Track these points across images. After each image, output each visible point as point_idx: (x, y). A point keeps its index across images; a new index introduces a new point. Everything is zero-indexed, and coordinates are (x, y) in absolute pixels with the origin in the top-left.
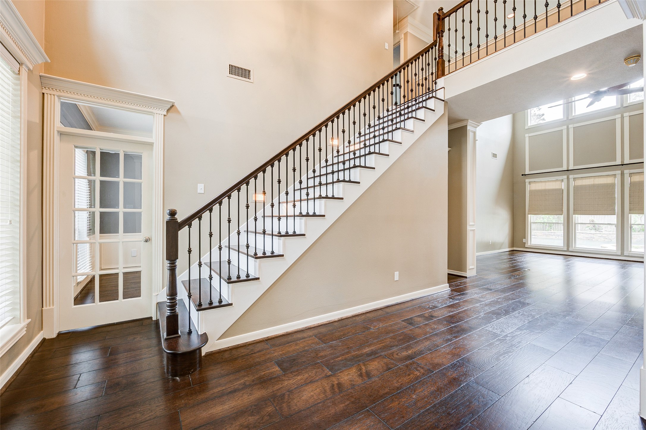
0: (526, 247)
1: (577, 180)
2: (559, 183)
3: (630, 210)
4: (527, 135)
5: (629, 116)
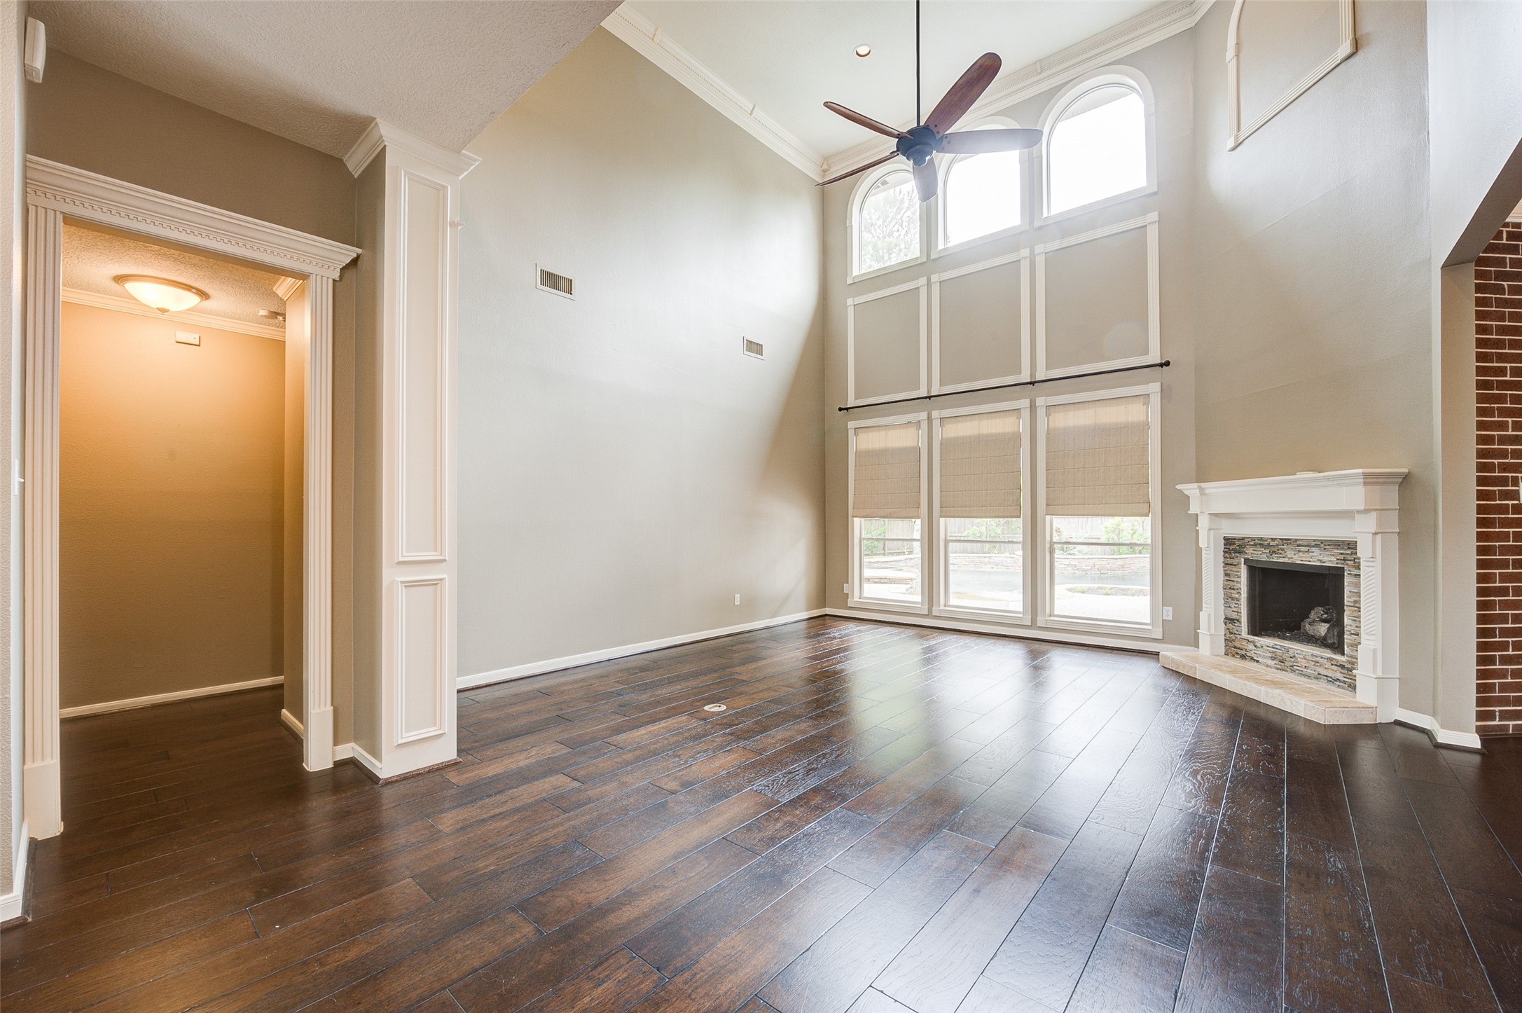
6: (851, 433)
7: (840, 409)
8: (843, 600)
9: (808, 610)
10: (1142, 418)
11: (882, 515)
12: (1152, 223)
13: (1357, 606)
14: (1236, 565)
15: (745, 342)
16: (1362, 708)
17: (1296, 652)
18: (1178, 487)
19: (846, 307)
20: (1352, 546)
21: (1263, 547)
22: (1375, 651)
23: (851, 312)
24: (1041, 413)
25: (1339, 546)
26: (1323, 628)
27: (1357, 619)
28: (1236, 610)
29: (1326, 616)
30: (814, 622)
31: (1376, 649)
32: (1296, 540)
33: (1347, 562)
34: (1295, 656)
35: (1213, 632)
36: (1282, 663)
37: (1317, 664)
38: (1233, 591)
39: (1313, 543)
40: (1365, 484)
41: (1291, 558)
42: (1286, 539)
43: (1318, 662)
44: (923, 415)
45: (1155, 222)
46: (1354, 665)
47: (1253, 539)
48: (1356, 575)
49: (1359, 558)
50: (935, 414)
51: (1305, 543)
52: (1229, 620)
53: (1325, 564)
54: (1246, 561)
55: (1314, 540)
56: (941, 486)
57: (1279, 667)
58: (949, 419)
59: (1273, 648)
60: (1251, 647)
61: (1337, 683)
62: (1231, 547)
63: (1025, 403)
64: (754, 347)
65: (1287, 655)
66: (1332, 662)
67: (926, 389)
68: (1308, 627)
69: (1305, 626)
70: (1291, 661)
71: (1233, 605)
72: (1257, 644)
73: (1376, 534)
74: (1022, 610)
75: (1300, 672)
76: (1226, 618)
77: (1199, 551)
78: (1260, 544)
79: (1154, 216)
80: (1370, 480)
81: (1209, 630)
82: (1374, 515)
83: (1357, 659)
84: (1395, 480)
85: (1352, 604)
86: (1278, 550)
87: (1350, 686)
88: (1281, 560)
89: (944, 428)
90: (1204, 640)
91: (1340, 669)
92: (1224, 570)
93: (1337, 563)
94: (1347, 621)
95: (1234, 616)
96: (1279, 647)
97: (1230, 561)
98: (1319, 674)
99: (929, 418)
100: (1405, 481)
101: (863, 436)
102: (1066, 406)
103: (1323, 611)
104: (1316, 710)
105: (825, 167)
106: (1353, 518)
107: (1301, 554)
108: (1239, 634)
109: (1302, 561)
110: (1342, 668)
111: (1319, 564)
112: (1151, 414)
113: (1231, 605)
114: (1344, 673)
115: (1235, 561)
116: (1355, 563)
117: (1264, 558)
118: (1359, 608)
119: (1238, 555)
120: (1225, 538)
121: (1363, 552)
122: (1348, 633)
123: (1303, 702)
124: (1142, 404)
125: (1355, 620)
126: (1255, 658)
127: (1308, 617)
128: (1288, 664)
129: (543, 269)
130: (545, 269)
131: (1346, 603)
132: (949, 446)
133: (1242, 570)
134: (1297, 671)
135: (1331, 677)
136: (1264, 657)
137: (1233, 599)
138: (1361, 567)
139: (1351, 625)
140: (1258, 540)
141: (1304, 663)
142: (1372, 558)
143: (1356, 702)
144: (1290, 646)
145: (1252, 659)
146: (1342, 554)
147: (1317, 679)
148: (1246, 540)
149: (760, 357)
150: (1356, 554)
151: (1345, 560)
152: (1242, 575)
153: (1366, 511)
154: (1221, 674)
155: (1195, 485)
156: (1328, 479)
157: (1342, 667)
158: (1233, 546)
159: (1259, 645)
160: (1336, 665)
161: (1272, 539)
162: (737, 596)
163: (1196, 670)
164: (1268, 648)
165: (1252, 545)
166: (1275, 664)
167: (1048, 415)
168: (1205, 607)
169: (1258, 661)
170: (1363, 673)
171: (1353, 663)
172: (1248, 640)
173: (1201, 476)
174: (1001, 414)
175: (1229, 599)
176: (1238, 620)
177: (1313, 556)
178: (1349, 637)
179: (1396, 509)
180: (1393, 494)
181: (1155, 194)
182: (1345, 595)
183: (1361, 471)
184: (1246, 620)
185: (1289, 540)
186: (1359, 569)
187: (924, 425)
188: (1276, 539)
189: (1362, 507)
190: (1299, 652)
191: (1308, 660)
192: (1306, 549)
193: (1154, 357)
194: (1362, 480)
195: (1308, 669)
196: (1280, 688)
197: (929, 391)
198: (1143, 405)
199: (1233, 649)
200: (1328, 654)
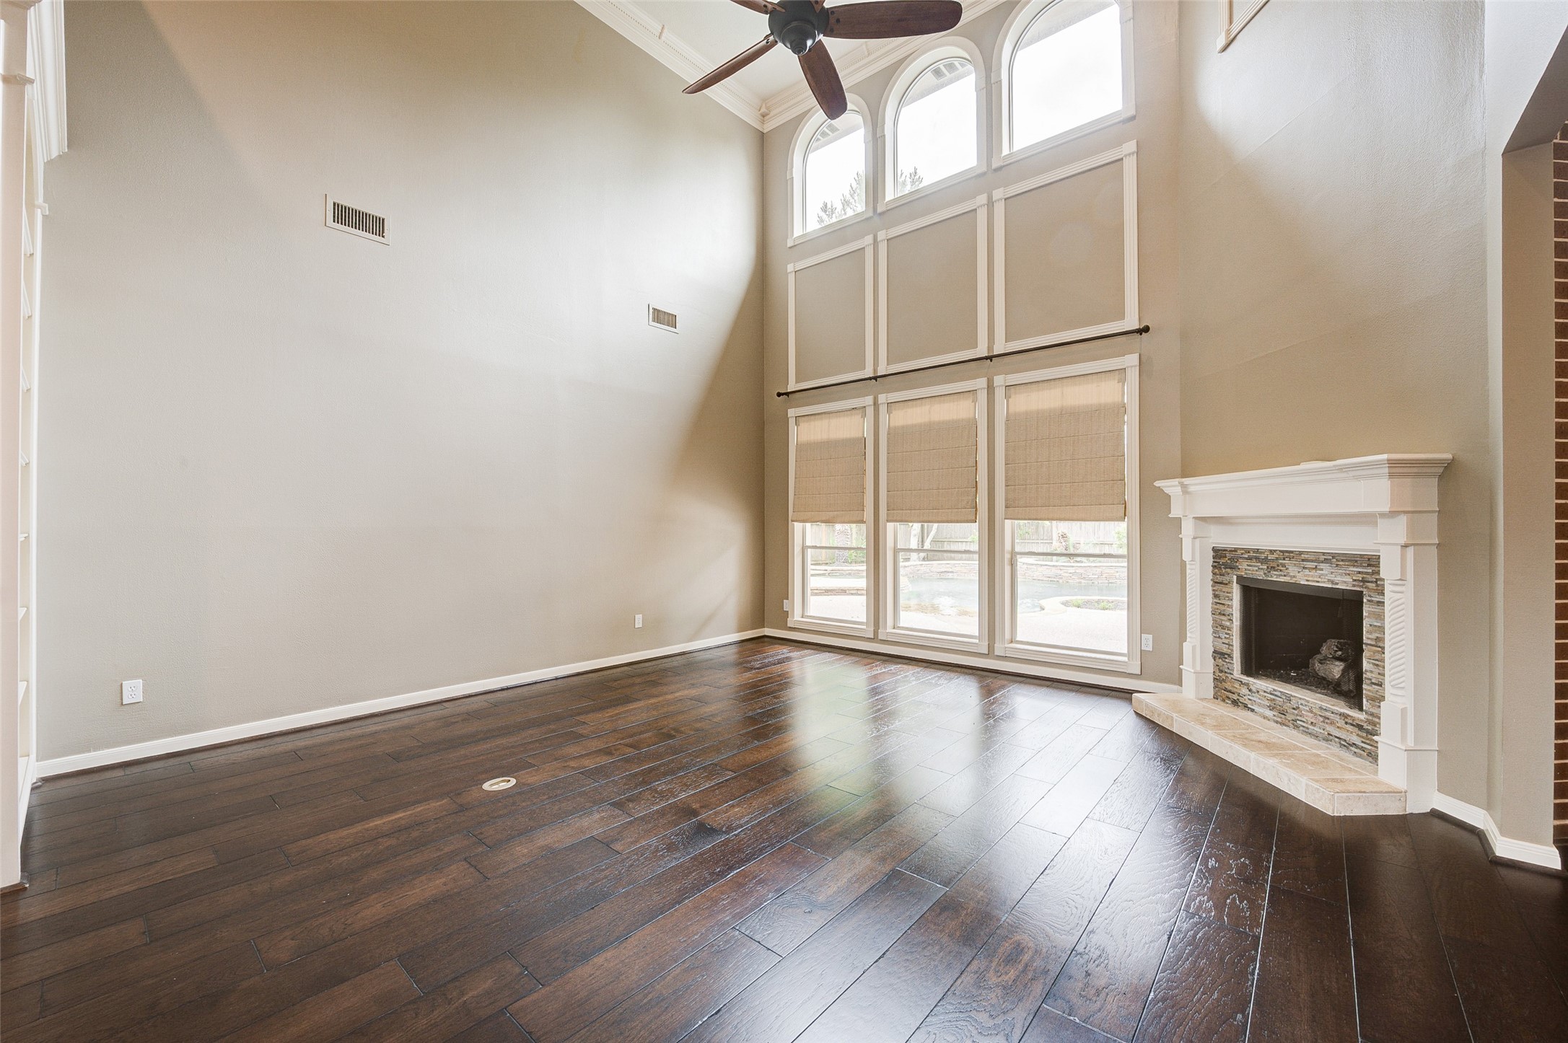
0: (789, 625)
1: (895, 410)
2: (856, 418)
3: (1006, 507)
4: (790, 268)
5: (1005, 199)
6: (792, 422)
7: (779, 395)
8: (782, 619)
9: (741, 630)
10: (1117, 399)
11: (824, 518)
12: (1129, 155)
13: (1379, 643)
14: (1227, 584)
15: (651, 311)
16: (1386, 792)
17: (1300, 702)
18: (1157, 484)
19: (787, 274)
20: (1372, 562)
21: (1259, 562)
22: (1404, 711)
23: (791, 278)
24: (999, 394)
25: (1356, 561)
26: (1337, 669)
27: (1379, 663)
28: (1226, 641)
29: (1340, 653)
30: (750, 645)
31: (1406, 708)
32: (1301, 553)
33: (1368, 584)
34: (1299, 708)
35: (1198, 668)
36: (1284, 714)
37: (1326, 721)
38: (1223, 618)
39: (1322, 558)
40: (1391, 476)
41: (1294, 577)
42: (1287, 552)
43: (1328, 719)
44: (869, 400)
45: (1133, 153)
46: (1375, 726)
47: (1248, 551)
48: (1379, 602)
49: (1383, 580)
50: (882, 398)
51: (1312, 557)
52: (1218, 654)
53: (1337, 587)
54: (1240, 579)
55: (1324, 554)
56: (888, 484)
57: (1279, 720)
58: (897, 404)
59: (1271, 694)
60: (1244, 691)
61: (1353, 749)
62: (1222, 561)
63: (981, 383)
64: (663, 318)
65: (1288, 704)
66: (1346, 720)
67: (872, 368)
68: (1317, 665)
69: (1314, 664)
70: (1293, 714)
71: (1223, 636)
72: (1251, 687)
73: (1405, 546)
74: (977, 634)
75: (1304, 729)
76: (1215, 652)
77: (1183, 564)
78: (1257, 558)
79: (1131, 146)
80: (1398, 469)
81: (1194, 666)
82: (1403, 520)
83: (1379, 718)
84: (1433, 470)
85: (1373, 643)
86: (1278, 566)
87: (1369, 754)
88: (1282, 579)
89: (891, 415)
90: (1188, 678)
91: (1356, 730)
92: (1214, 590)
93: (1354, 586)
94: (1366, 665)
95: (1225, 649)
96: (1279, 694)
97: (1219, 578)
98: (1329, 734)
99: (876, 404)
100: (1448, 472)
101: (804, 426)
102: (1029, 386)
103: (1337, 647)
104: (1321, 794)
105: (763, 110)
106: (1376, 524)
107: (1307, 572)
108: (1231, 674)
109: (1307, 581)
110: (1359, 729)
111: (1330, 586)
112: (1129, 393)
113: (1221, 635)
114: (1363, 737)
115: (1225, 578)
116: (1377, 586)
117: (1260, 575)
118: (1383, 648)
119: (1229, 570)
120: (1214, 550)
121: (1388, 571)
122: (1368, 682)
123: (1304, 780)
124: (1116, 381)
125: (1377, 665)
126: (1249, 706)
127: (1319, 652)
128: (1290, 717)
129: (337, 201)
130: (341, 202)
131: (1365, 640)
132: (896, 435)
133: (1234, 590)
134: (1301, 728)
135: (1345, 741)
136: (1260, 705)
137: (1223, 627)
138: (1386, 592)
139: (1371, 672)
140: (1254, 552)
141: (1309, 717)
142: (1400, 580)
143: (1378, 783)
144: (1293, 694)
145: (1246, 706)
146: (1359, 573)
147: (1327, 740)
148: (1239, 552)
149: (673, 329)
150: (1378, 573)
151: (1364, 581)
152: (1234, 597)
153: (1393, 514)
154: (1202, 729)
155: (1175, 482)
156: (1341, 469)
157: (1360, 727)
158: (1223, 560)
159: (1254, 690)
160: (1352, 725)
161: (1271, 551)
162: (639, 618)
163: (1172, 720)
164: (1266, 694)
165: (1246, 559)
166: (1274, 716)
167: (1007, 397)
168: (1190, 637)
169: (1253, 710)
170: (1387, 739)
171: (1374, 724)
172: (1241, 682)
173: (1187, 470)
174: (956, 396)
175: (1219, 627)
176: (1229, 655)
177: (1322, 575)
178: (1369, 688)
179: (1433, 512)
180: (1429, 492)
181: (1133, 118)
182: (1364, 629)
183: (1385, 456)
184: (1239, 655)
185: (1292, 552)
186: (1383, 594)
187: (870, 411)
188: (1275, 551)
189: (1386, 509)
190: (1303, 702)
191: (1316, 714)
192: (1313, 565)
193: (1131, 322)
194: (1386, 470)
195: (1315, 726)
196: (1275, 756)
197: (875, 370)
198: (1118, 382)
199: (1223, 692)
200: (1340, 706)
